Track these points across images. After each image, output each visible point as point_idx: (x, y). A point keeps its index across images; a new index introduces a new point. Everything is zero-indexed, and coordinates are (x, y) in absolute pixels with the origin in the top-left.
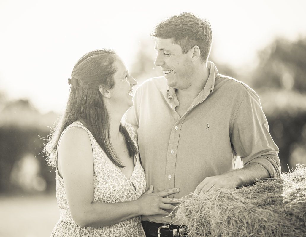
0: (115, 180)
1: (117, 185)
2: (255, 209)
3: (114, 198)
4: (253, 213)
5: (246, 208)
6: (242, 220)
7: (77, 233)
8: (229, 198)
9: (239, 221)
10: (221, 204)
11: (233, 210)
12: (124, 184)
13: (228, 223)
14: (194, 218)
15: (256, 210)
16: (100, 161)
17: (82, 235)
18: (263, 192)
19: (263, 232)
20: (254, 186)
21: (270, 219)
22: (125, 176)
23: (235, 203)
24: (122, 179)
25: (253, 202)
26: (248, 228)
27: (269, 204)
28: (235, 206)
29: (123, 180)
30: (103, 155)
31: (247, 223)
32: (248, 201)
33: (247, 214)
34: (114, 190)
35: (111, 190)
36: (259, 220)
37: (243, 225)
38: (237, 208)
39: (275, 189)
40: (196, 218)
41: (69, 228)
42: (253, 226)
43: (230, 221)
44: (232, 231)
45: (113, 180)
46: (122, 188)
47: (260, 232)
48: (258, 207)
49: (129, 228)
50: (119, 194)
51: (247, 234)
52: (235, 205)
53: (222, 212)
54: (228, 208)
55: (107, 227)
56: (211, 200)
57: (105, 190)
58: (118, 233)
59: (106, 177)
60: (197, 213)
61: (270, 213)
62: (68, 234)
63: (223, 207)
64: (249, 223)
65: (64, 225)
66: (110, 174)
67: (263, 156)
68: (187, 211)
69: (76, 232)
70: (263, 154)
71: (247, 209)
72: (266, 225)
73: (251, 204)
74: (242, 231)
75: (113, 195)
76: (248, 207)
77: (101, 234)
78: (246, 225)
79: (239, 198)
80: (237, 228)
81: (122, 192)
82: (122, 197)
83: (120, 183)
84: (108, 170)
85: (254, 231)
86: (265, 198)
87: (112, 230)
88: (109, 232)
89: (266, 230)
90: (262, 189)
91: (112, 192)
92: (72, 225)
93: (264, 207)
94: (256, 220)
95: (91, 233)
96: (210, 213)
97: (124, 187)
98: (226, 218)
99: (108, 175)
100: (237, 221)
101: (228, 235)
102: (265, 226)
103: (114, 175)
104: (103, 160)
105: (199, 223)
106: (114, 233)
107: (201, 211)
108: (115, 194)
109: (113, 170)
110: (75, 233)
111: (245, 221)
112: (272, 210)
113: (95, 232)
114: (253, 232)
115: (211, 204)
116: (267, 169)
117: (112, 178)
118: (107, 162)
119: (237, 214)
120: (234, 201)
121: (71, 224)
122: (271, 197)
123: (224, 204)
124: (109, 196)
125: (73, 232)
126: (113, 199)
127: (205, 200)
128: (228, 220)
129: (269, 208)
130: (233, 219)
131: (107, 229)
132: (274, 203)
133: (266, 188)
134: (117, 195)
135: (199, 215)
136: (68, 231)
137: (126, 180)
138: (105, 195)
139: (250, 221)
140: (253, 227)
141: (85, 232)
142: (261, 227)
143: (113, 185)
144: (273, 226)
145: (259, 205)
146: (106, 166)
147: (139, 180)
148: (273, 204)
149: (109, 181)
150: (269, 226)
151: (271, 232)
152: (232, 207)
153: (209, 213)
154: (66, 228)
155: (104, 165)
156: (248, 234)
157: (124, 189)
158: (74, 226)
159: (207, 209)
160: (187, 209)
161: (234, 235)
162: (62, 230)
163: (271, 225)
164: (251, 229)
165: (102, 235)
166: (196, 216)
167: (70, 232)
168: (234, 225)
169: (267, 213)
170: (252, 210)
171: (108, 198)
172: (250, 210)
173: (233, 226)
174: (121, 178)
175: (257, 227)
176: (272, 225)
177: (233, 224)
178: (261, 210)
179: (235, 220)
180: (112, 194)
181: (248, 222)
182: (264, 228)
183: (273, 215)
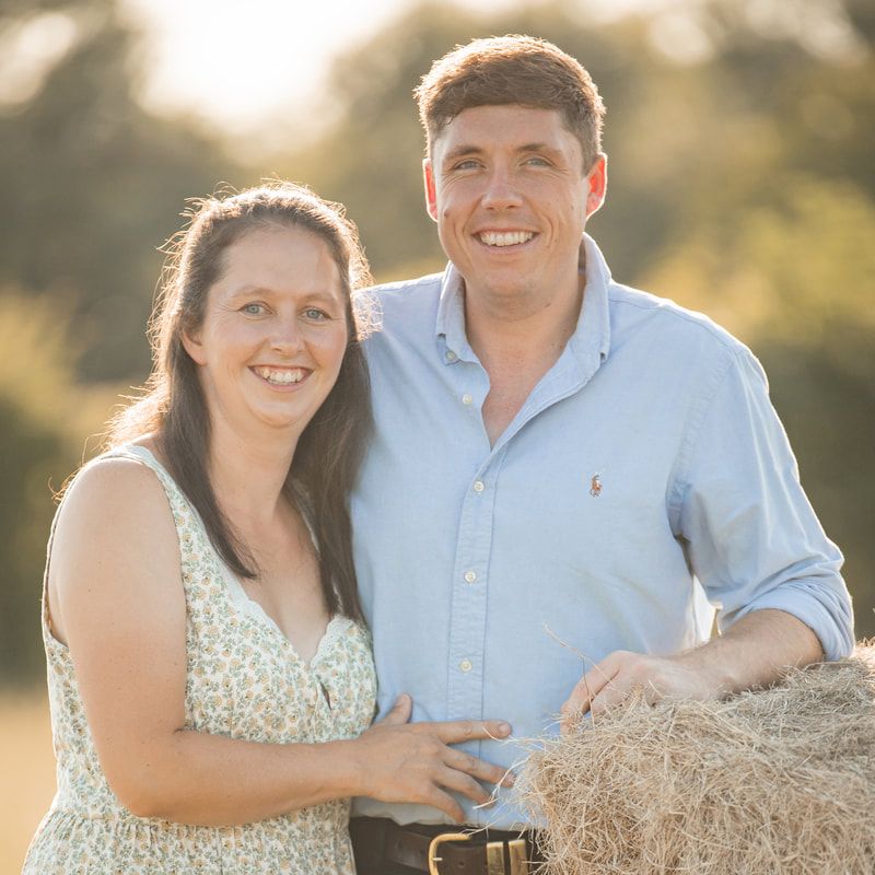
0: (249, 660)
1: (256, 678)
2: (802, 769)
3: (245, 723)
4: (796, 784)
5: (770, 765)
6: (753, 810)
7: (103, 853)
8: (705, 734)
9: (745, 811)
10: (680, 751)
11: (722, 775)
12: (284, 677)
13: (705, 819)
14: (578, 801)
15: (805, 773)
16: (203, 587)
17: (124, 859)
18: (819, 710)
19: (833, 850)
20: (784, 690)
21: (858, 805)
22: (291, 647)
23: (728, 751)
24: (278, 656)
25: (793, 746)
26: (776, 837)
27: (848, 752)
28: (729, 759)
29: (282, 663)
30: (213, 566)
31: (774, 818)
32: (776, 743)
33: (775, 787)
34: (244, 693)
35: (234, 692)
36: (817, 807)
37: (758, 827)
38: (738, 768)
39: (860, 701)
40: (583, 801)
41: (76, 835)
42: (796, 828)
43: (710, 811)
44: (720, 845)
45: (244, 659)
46: (275, 688)
47: (821, 849)
48: (810, 761)
49: (298, 833)
50: (262, 712)
51: (775, 858)
52: (730, 756)
53: (682, 781)
54: (702, 766)
55: (215, 831)
56: (642, 739)
57: (211, 693)
58: (255, 850)
59: (219, 647)
60: (588, 784)
61: (856, 784)
62: (74, 856)
63: (687, 763)
64: (782, 818)
65: (63, 826)
66: (232, 636)
67: (794, 583)
68: (550, 779)
69: (99, 849)
70: (794, 576)
71: (774, 770)
72: (846, 824)
73: (785, 753)
74: (754, 844)
75: (242, 714)
76: (777, 764)
77: (193, 853)
78: (768, 824)
79: (740, 731)
80: (738, 838)
81: (274, 703)
82: (278, 723)
83: (269, 672)
84: (228, 620)
85: (799, 845)
86: (831, 731)
87: (232, 840)
88: (219, 849)
89: (843, 842)
90: (814, 701)
91: (237, 701)
92: (87, 826)
93: (834, 763)
94: (806, 807)
95: (158, 853)
96: (637, 784)
97: (286, 686)
98: (697, 802)
99: (228, 638)
100: (737, 812)
101: (705, 859)
102: (837, 828)
103: (248, 642)
104: (212, 583)
105: (595, 819)
106: (239, 850)
107: (602, 779)
108: (247, 711)
109: (247, 622)
110: (98, 853)
111: (765, 814)
112: (861, 772)
113: (171, 849)
114: (793, 850)
115: (640, 754)
116: (812, 630)
117: (238, 650)
118: (226, 592)
119: (738, 790)
120: (724, 741)
121: (86, 822)
122: (856, 729)
123: (689, 753)
124: (225, 714)
125: (89, 851)
126: (239, 727)
127: (619, 738)
128: (704, 807)
129: (851, 767)
130: (724, 806)
131: (214, 836)
132: (865, 748)
133: (828, 697)
134: (256, 715)
135: (595, 790)
136: (75, 847)
137: (297, 665)
138: (210, 711)
139: (784, 813)
140: (795, 832)
141: (136, 851)
142: (824, 831)
143: (242, 677)
144: (867, 827)
145: (813, 756)
146: (222, 605)
147: (342, 668)
148: (864, 753)
149: (227, 660)
150: (854, 826)
151: (862, 850)
152: (720, 763)
153: (632, 783)
154: (67, 836)
155: (216, 603)
156: (778, 855)
157: (285, 694)
158: (96, 830)
159: (625, 772)
160: (553, 770)
161: (725, 861)
162: (55, 843)
163: (862, 826)
164: (789, 838)
165: (198, 858)
166: (585, 796)
167: (80, 851)
168: (727, 826)
169: (844, 782)
170: (793, 773)
171: (221, 724)
172: (785, 773)
173: (725, 828)
174: (275, 652)
175: (811, 830)
176: (866, 823)
177: (721, 822)
178: (822, 773)
179: (731, 808)
180: (237, 710)
181: (777, 814)
182: (836, 833)
183: (866, 791)
